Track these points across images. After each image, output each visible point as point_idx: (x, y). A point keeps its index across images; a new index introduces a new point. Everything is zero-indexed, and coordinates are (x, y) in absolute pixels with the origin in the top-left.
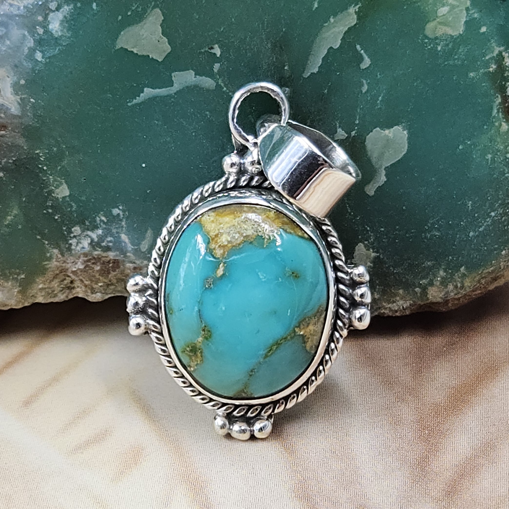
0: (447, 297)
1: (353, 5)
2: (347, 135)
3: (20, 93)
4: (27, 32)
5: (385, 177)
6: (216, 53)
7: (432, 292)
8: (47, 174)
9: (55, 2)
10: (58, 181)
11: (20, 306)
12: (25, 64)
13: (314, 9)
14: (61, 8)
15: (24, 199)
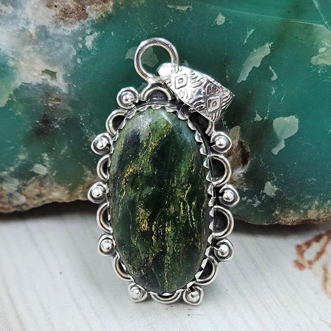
0: (319, 217)
1: (268, 43)
2: (261, 119)
3: (68, 81)
4: (72, 46)
5: (284, 145)
6: (185, 65)
7: (310, 213)
8: (85, 128)
9: (89, 30)
10: (91, 133)
11: (69, 201)
12: (70, 64)
13: (244, 44)
14: (92, 34)
15: (71, 141)
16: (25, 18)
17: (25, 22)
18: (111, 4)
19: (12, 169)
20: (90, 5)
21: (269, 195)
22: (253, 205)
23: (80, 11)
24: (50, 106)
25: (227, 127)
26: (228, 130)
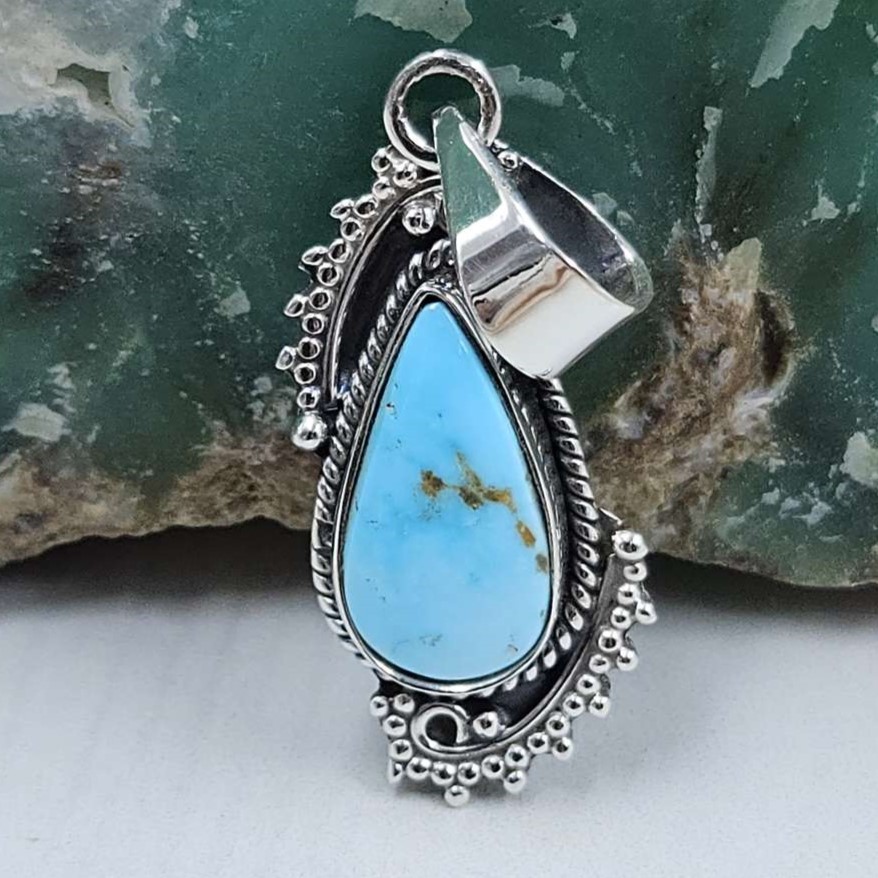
2: (838, 212)
3: (150, 103)
6: (566, 29)
8: (206, 267)
10: (228, 283)
11: (143, 532)
12: (160, 42)
15: (155, 317)
21: (862, 482)
22: (804, 517)
24: (81, 195)
25: (715, 245)
26: (721, 256)
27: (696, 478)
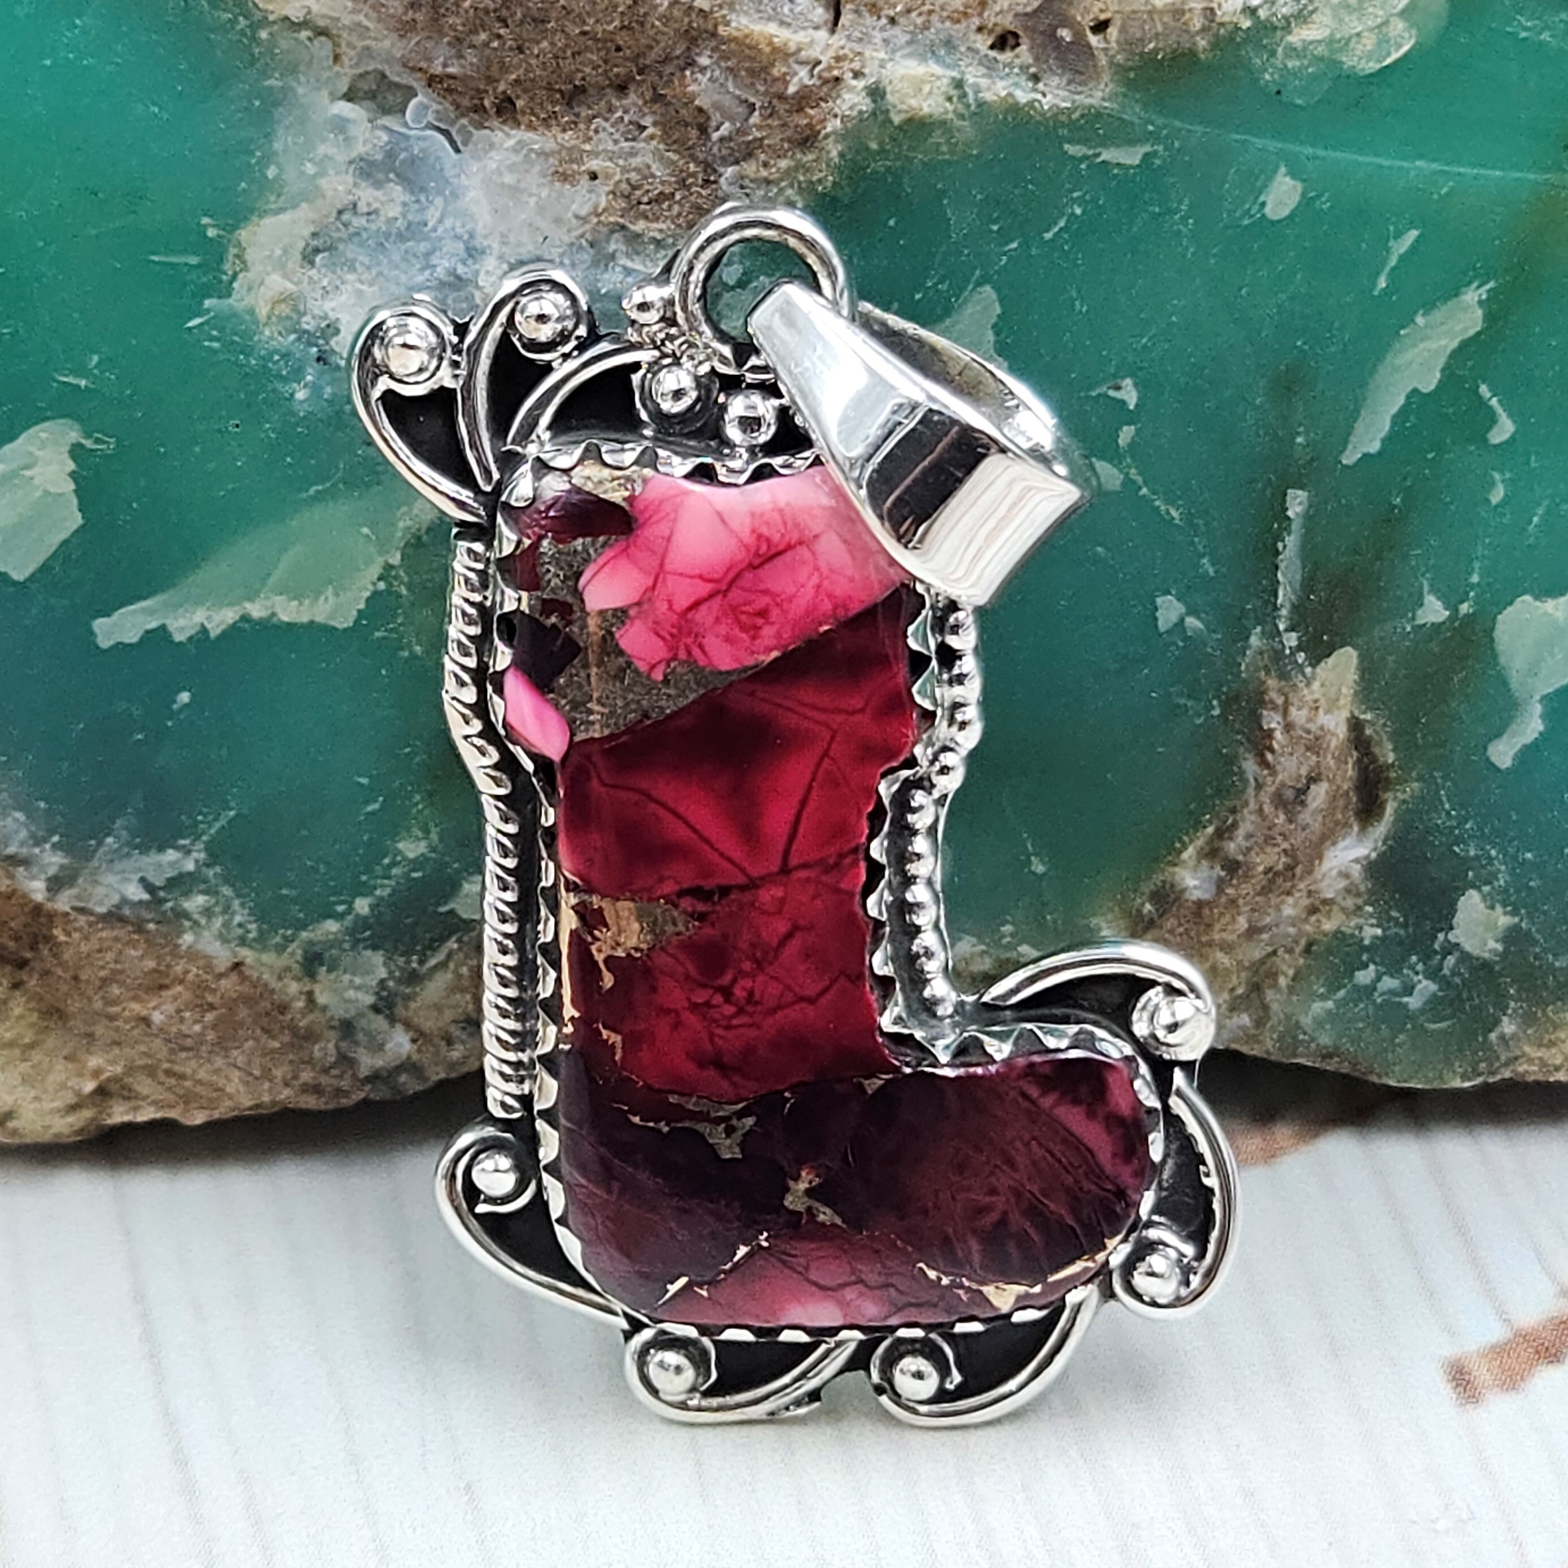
1: (1475, 285)
2: (1447, 613)
5: (1540, 722)
6: (1125, 398)
13: (1376, 293)
14: (749, 282)
16: (459, 231)
17: (461, 246)
18: (834, 150)
19: (362, 906)
20: (737, 162)
21: (1476, 952)
22: (1405, 999)
23: (694, 189)
25: (1301, 657)
26: (1308, 670)
27: (1274, 953)
